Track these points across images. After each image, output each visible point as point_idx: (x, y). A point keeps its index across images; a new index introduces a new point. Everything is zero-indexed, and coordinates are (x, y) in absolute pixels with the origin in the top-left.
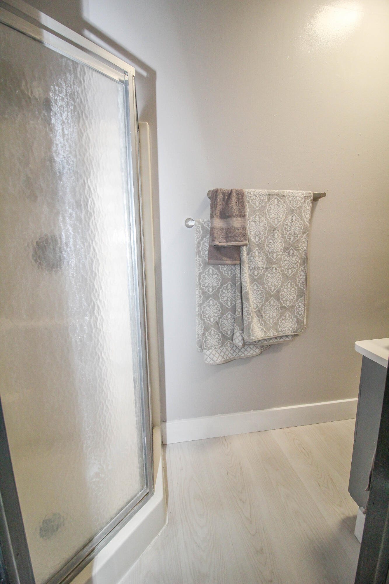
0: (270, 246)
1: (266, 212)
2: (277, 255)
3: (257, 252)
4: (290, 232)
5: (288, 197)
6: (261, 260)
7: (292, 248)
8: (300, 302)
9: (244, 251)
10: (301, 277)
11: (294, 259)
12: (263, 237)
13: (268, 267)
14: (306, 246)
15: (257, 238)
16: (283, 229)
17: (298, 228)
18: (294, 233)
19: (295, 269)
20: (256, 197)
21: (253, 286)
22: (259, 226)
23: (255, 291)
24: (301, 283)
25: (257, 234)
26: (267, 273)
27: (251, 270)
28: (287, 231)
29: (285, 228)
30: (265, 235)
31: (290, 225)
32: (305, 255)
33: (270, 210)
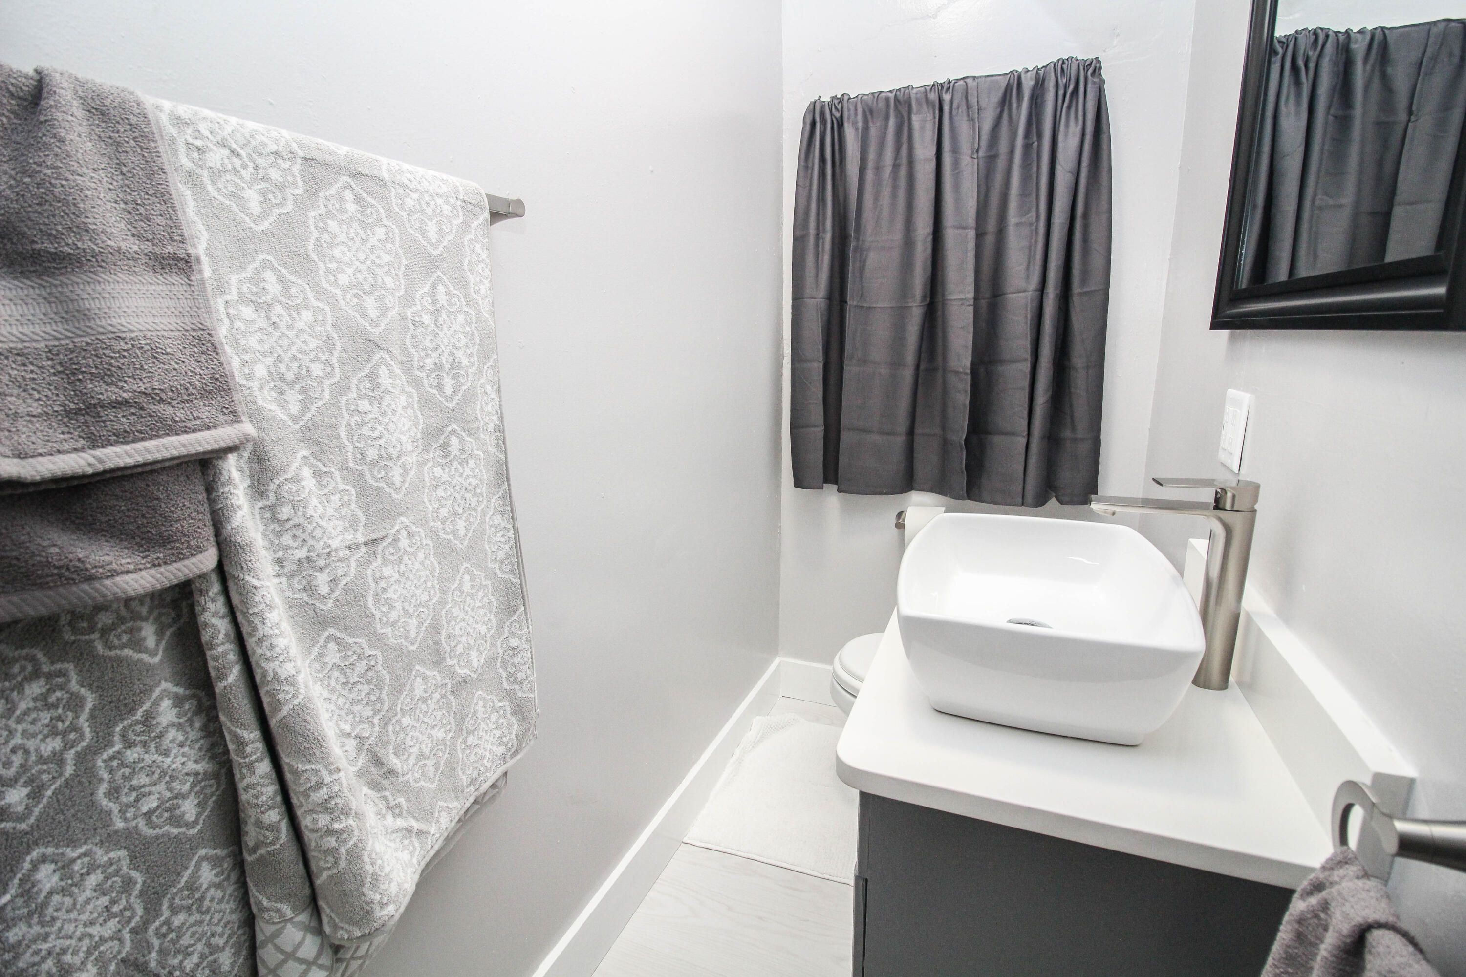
0: (365, 431)
1: (314, 256)
2: (405, 471)
3: (306, 472)
4: (435, 355)
5: (401, 191)
6: (338, 510)
7: (454, 426)
8: (513, 634)
9: (230, 480)
10: (499, 537)
11: (468, 472)
12: (323, 390)
13: (375, 536)
14: (497, 412)
15: (293, 397)
16: (408, 343)
17: (464, 341)
18: (451, 360)
19: (475, 510)
20: (237, 163)
21: (321, 655)
22: (290, 327)
23: (336, 673)
24: (502, 562)
25: (290, 376)
26: (375, 564)
27: (291, 576)
28: (423, 354)
29: (414, 337)
30: (330, 375)
31: (432, 325)
32: (498, 446)
33: (331, 246)
